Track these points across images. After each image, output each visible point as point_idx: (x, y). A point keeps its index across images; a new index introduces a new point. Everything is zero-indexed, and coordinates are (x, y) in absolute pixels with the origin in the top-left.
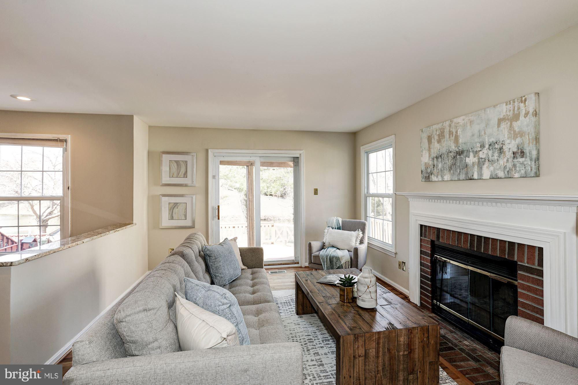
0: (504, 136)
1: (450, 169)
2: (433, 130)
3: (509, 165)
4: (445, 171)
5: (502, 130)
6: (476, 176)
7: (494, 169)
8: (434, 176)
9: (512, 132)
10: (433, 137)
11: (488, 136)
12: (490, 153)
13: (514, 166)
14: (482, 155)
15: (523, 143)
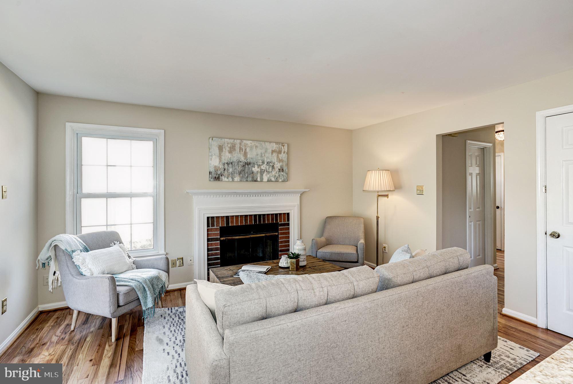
0: (275, 160)
1: (240, 173)
2: (224, 142)
3: (277, 175)
4: (235, 174)
5: (274, 157)
6: (259, 179)
7: (270, 177)
8: (225, 177)
9: (278, 159)
10: (224, 147)
11: (266, 158)
12: (268, 167)
13: (279, 176)
14: (262, 167)
15: (283, 165)
